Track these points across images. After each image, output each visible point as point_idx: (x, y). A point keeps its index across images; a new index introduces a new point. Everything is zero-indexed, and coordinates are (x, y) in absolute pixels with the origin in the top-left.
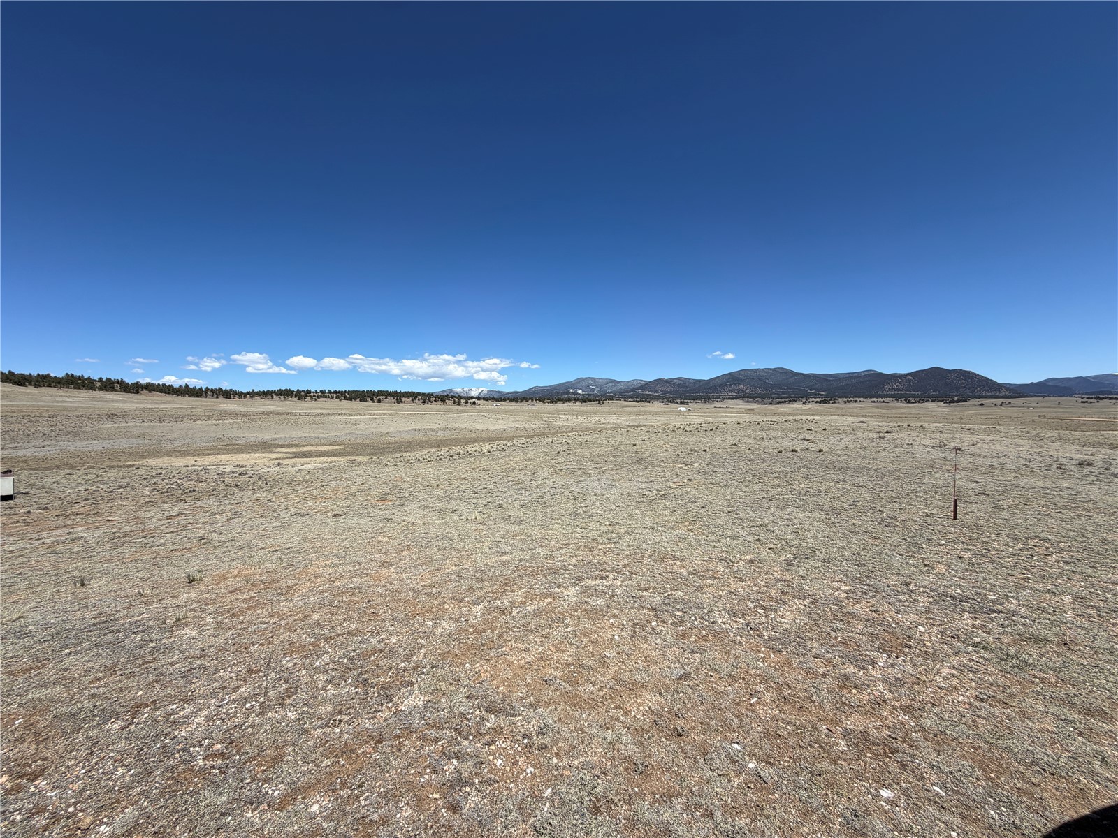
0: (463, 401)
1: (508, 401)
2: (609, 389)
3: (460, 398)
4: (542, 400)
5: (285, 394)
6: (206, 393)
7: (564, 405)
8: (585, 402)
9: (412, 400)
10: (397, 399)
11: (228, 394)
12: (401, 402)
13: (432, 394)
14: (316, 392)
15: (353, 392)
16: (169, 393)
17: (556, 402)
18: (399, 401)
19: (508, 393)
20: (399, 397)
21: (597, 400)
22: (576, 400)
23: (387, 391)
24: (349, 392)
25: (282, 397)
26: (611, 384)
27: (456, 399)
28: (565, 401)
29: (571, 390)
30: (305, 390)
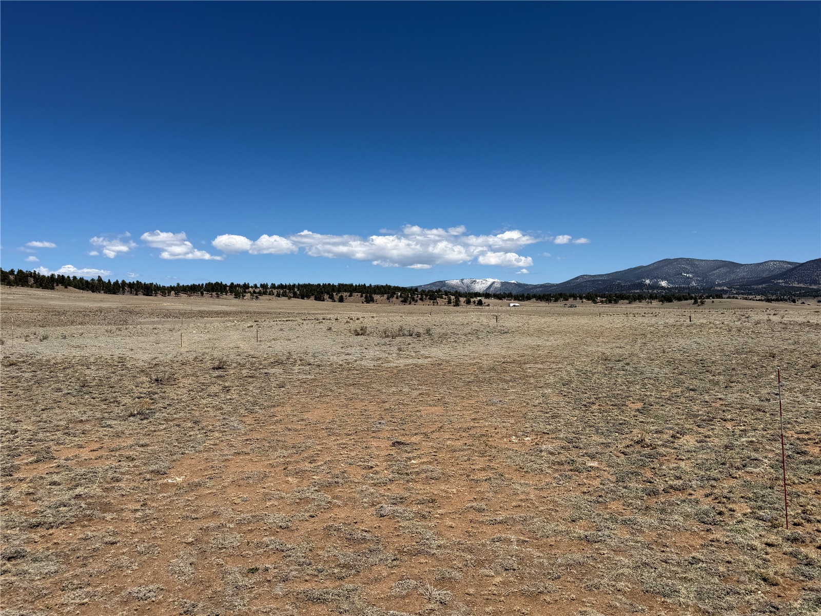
0: (462, 300)
1: (534, 300)
2: (719, 280)
3: (458, 295)
4: (591, 298)
5: (217, 289)
6: (123, 289)
7: (629, 306)
8: (670, 300)
9: (388, 299)
10: (366, 297)
11: (149, 290)
13: (416, 289)
14: (256, 286)
15: (305, 286)
16: (83, 289)
17: (616, 302)
18: (369, 300)
19: (536, 287)
20: (368, 293)
21: (691, 298)
22: (652, 297)
23: (352, 285)
24: (300, 287)
25: (214, 293)
26: (723, 270)
27: (453, 297)
28: (633, 299)
29: (648, 281)
30: (242, 284)
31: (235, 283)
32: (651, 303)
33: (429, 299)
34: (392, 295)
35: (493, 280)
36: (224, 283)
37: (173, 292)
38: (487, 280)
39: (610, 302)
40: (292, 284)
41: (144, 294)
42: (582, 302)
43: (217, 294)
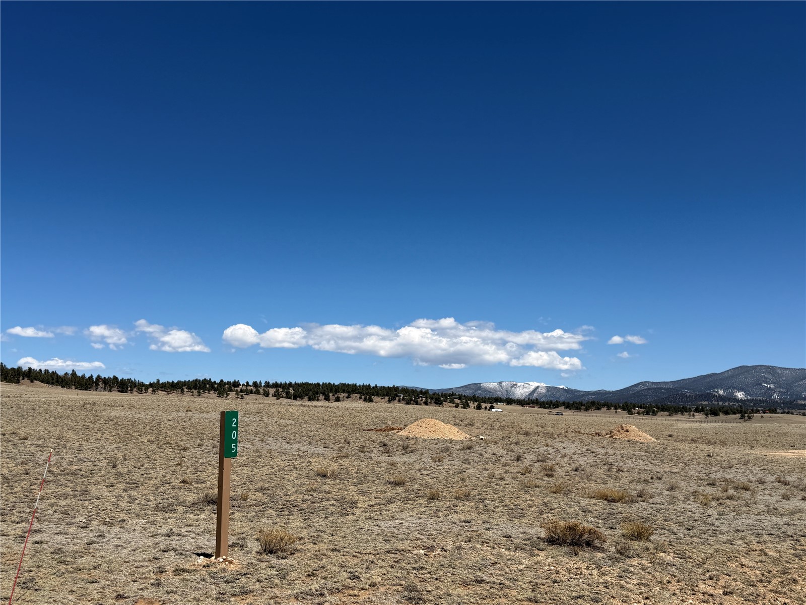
4: (628, 408)
5: (201, 386)
6: (97, 384)
7: (669, 418)
8: (715, 413)
10: (365, 398)
11: (124, 386)
12: (371, 400)
14: (247, 384)
15: (303, 385)
17: (654, 413)
18: (368, 400)
19: (588, 393)
20: (370, 394)
21: (740, 412)
25: (195, 391)
28: (674, 411)
29: (721, 392)
30: (232, 381)
31: (225, 381)
32: (693, 415)
33: (434, 403)
34: (393, 398)
35: (539, 384)
36: (213, 380)
37: (151, 389)
38: (530, 383)
39: (648, 414)
40: (288, 383)
41: (119, 391)
42: (616, 412)
43: (199, 392)
